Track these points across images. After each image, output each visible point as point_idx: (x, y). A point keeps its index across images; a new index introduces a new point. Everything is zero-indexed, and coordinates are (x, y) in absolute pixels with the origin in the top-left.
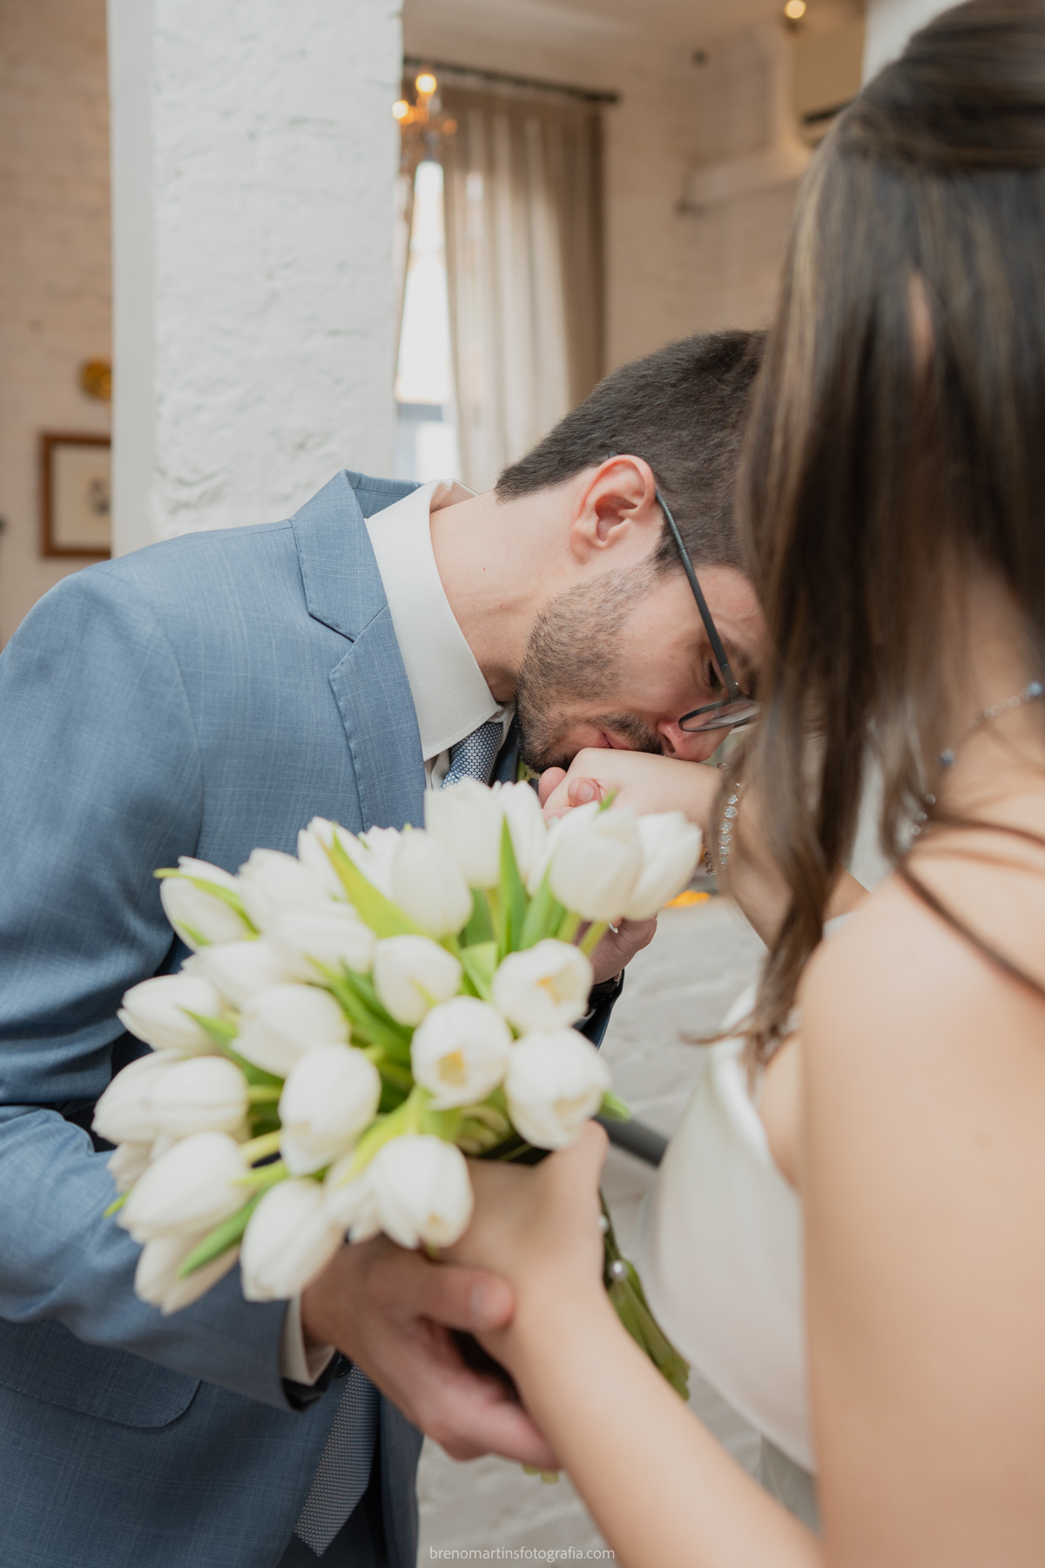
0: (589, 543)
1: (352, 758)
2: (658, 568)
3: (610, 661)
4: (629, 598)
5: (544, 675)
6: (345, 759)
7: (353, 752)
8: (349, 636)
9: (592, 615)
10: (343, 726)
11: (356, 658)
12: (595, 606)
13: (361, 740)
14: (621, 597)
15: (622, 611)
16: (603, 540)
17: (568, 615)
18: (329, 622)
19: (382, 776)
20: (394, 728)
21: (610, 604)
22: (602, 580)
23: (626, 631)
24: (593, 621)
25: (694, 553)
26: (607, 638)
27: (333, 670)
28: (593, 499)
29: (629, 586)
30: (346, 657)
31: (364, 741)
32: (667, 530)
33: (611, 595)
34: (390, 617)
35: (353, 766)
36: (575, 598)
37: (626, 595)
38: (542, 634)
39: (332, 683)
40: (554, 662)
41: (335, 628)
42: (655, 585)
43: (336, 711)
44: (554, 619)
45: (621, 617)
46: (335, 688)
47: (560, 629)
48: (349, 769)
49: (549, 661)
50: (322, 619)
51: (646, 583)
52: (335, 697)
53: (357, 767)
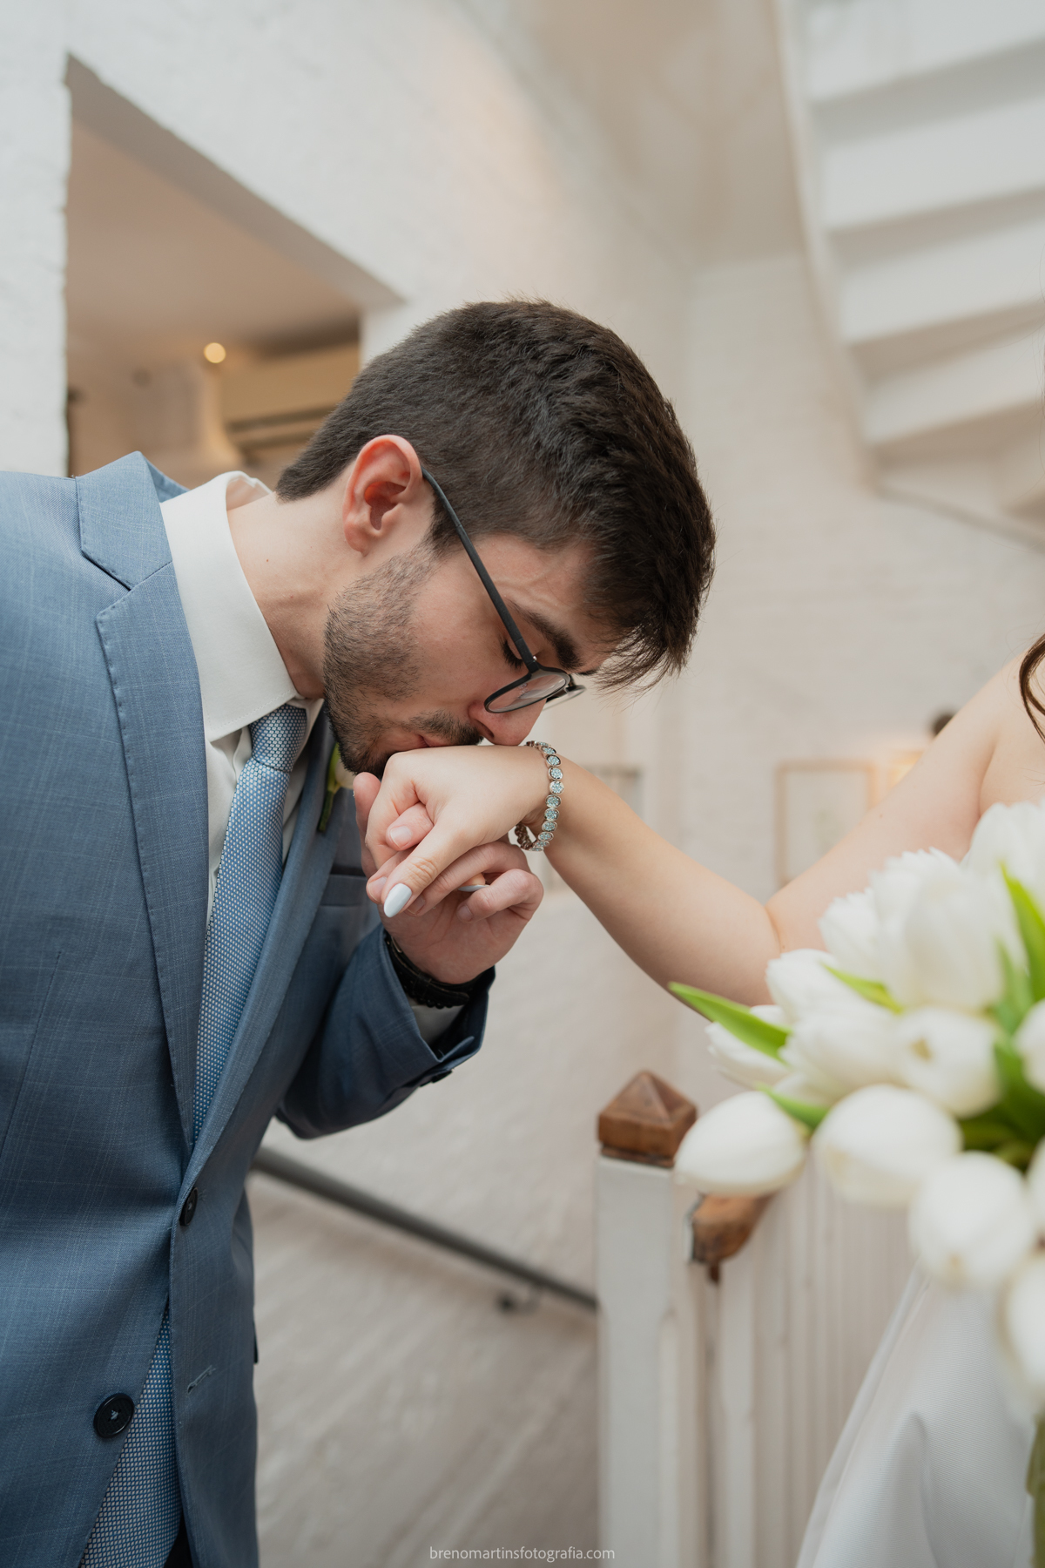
0: (363, 533)
1: (116, 704)
2: (436, 548)
3: (407, 655)
4: (412, 583)
5: (344, 676)
6: (109, 704)
7: (117, 699)
8: (125, 583)
9: (379, 608)
10: (108, 671)
11: (130, 605)
12: (382, 598)
13: (129, 688)
14: (404, 583)
15: (408, 597)
16: (378, 528)
17: (356, 609)
18: (104, 565)
19: (152, 729)
20: (170, 683)
21: (394, 593)
22: (384, 570)
23: (414, 620)
24: (381, 613)
25: (469, 525)
26: (398, 630)
27: (102, 612)
28: (359, 490)
29: (411, 569)
30: (119, 602)
31: (132, 690)
32: (440, 507)
33: (395, 584)
34: (174, 574)
35: (117, 713)
36: (362, 592)
37: (408, 580)
38: (335, 631)
39: (99, 625)
40: (351, 661)
41: (111, 572)
42: (435, 564)
43: (101, 654)
44: (344, 615)
45: (408, 604)
46: (102, 630)
47: (350, 625)
48: (113, 715)
49: (345, 660)
50: (96, 560)
51: (427, 564)
52: (101, 640)
53: (122, 715)
